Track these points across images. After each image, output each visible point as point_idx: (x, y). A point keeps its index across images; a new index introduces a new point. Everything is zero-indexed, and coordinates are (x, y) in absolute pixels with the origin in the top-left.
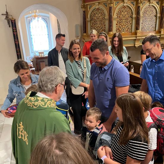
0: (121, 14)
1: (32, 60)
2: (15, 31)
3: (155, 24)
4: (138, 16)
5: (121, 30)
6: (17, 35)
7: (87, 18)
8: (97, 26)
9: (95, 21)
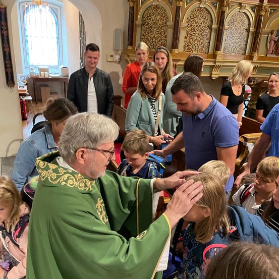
0: (193, 21)
1: (26, 82)
3: (245, 43)
4: (221, 28)
5: (191, 47)
6: (8, 36)
7: (137, 20)
8: (153, 35)
9: (149, 28)
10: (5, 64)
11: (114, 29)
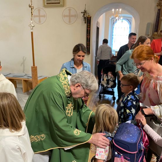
2: (89, 26)
6: (90, 31)
10: (87, 43)
11: (147, 23)
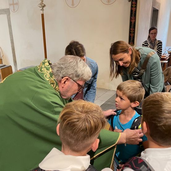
2: (134, 5)
6: (135, 11)
10: (130, 30)
